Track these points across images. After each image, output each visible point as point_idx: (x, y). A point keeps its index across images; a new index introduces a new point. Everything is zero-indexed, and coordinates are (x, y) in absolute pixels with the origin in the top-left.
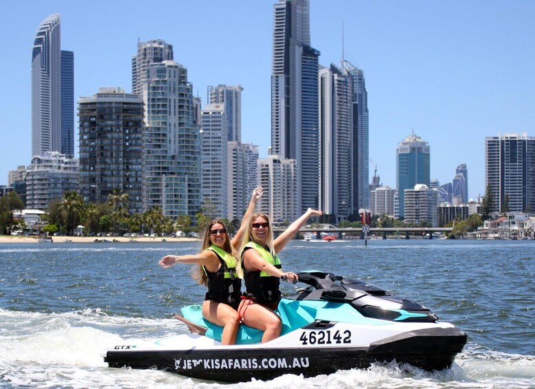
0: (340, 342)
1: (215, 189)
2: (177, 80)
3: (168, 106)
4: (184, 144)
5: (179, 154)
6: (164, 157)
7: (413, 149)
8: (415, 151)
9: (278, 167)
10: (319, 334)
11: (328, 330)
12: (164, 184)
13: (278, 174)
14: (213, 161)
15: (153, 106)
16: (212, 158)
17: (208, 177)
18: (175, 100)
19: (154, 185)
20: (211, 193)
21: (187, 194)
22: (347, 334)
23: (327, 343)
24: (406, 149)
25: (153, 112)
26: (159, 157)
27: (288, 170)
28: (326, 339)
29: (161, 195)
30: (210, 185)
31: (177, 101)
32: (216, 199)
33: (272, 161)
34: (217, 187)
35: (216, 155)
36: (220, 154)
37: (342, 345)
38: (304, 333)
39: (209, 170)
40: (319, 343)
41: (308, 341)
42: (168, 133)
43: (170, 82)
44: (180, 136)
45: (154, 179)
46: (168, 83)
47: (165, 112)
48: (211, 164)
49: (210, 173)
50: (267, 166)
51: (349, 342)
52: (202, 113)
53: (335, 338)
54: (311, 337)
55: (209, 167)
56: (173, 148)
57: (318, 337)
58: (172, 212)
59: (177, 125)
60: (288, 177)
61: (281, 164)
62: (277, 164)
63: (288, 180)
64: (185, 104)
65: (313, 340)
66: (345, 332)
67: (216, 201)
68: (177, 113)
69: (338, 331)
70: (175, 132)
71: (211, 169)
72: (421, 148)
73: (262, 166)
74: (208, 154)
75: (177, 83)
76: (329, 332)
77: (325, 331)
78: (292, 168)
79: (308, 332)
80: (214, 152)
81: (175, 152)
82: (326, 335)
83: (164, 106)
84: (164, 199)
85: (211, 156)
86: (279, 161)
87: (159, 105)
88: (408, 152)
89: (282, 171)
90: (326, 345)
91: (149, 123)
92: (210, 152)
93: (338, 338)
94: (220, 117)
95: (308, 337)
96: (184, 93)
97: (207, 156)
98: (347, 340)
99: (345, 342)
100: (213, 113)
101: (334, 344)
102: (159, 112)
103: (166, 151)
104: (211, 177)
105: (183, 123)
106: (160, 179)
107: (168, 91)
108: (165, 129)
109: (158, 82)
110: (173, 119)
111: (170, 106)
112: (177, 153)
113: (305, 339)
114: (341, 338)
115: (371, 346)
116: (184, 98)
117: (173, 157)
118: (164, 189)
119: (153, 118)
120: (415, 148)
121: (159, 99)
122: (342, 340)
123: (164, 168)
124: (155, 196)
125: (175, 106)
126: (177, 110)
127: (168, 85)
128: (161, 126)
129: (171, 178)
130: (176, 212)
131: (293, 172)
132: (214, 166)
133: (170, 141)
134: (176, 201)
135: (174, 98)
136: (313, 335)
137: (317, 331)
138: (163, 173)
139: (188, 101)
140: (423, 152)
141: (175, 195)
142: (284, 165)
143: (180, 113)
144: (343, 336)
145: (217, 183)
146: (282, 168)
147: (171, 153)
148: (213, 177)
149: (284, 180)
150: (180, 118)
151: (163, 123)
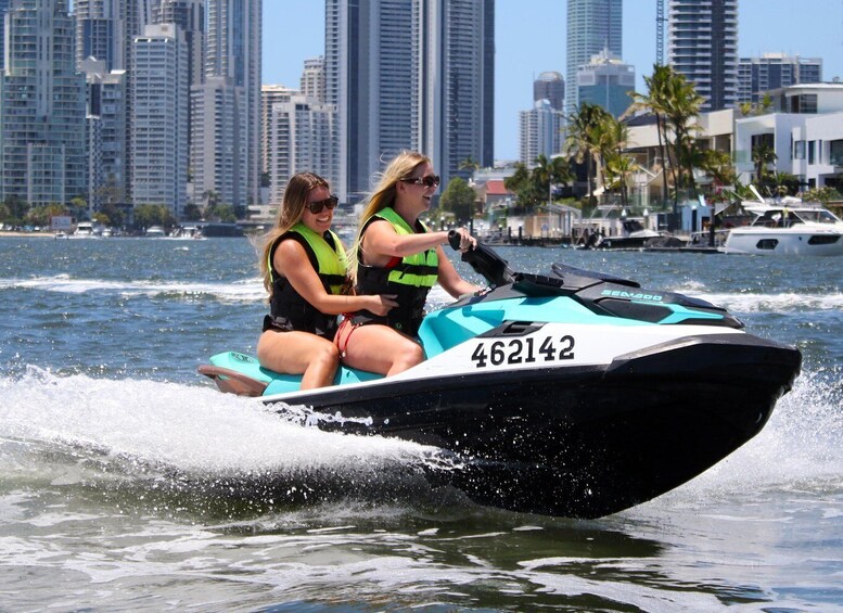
0: (552, 358)
1: (156, 158)
2: (51, 10)
3: (38, 47)
4: (62, 101)
5: (54, 113)
6: (33, 119)
7: (602, 78)
8: (605, 82)
9: (305, 117)
10: (511, 344)
11: (529, 336)
12: (30, 156)
13: (305, 129)
14: (152, 114)
15: (17, 47)
16: (151, 111)
17: (144, 139)
18: (48, 38)
19: (16, 157)
20: (148, 164)
21: (63, 171)
22: (568, 342)
23: (527, 360)
24: (589, 78)
25: (17, 55)
26: (24, 119)
27: (323, 121)
28: (524, 354)
29: (26, 172)
30: (148, 151)
31: (51, 39)
32: (157, 174)
33: (294, 107)
34: (157, 155)
35: (157, 104)
36: (163, 104)
37: (557, 363)
38: (481, 345)
39: (146, 129)
40: (511, 361)
41: (488, 361)
42: (37, 84)
43: (41, 13)
44: (56, 89)
45: (17, 150)
46: (38, 13)
47: (34, 55)
48: (148, 120)
49: (148, 133)
50: (287, 114)
51: (571, 356)
52: (136, 41)
53: (542, 350)
54: (494, 352)
55: (146, 123)
56: (44, 106)
57: (508, 351)
58: (40, 196)
59: (51, 73)
60: (323, 133)
61: (311, 113)
62: (304, 111)
63: (323, 139)
64: (64, 43)
65: (497, 357)
66: (563, 340)
67: (156, 177)
68: (51, 57)
69: (548, 339)
70: (48, 84)
71: (148, 126)
72: (616, 77)
73: (280, 114)
74: (145, 104)
75: (52, 14)
76: (530, 341)
77: (523, 340)
78: (331, 118)
79: (488, 343)
80: (152, 101)
81: (48, 111)
82: (526, 346)
83: (32, 47)
84: (29, 177)
85: (148, 107)
86: (307, 107)
87: (25, 45)
88: (593, 83)
89: (312, 124)
90: (524, 365)
91: (11, 70)
92: (148, 101)
93: (548, 351)
94: (163, 47)
95: (488, 352)
96: (63, 28)
97: (143, 107)
98: (567, 354)
99: (562, 357)
100: (154, 40)
101: (540, 362)
102: (24, 55)
103: (35, 110)
104: (148, 139)
105: (60, 71)
106: (25, 150)
107: (38, 26)
108: (34, 79)
109: (24, 13)
110: (46, 65)
111: (41, 46)
112: (50, 114)
113: (483, 357)
114: (554, 350)
115: (614, 362)
116: (62, 36)
117: (45, 119)
118: (30, 163)
119: (17, 64)
120: (605, 77)
121: (25, 37)
122: (556, 355)
123: (32, 134)
124: (18, 173)
125: (48, 46)
126: (51, 52)
127: (38, 18)
128: (27, 74)
129: (41, 149)
130: (46, 196)
131: (331, 124)
132: (154, 123)
133: (41, 95)
134: (48, 181)
135: (46, 34)
136: (498, 348)
137: (507, 341)
138: (29, 141)
139: (69, 39)
140: (621, 82)
141: (47, 173)
142: (314, 114)
143: (55, 56)
144: (559, 346)
145: (157, 148)
146: (311, 118)
147: (41, 112)
148: (152, 139)
149: (315, 138)
150: (55, 63)
151: (30, 71)
